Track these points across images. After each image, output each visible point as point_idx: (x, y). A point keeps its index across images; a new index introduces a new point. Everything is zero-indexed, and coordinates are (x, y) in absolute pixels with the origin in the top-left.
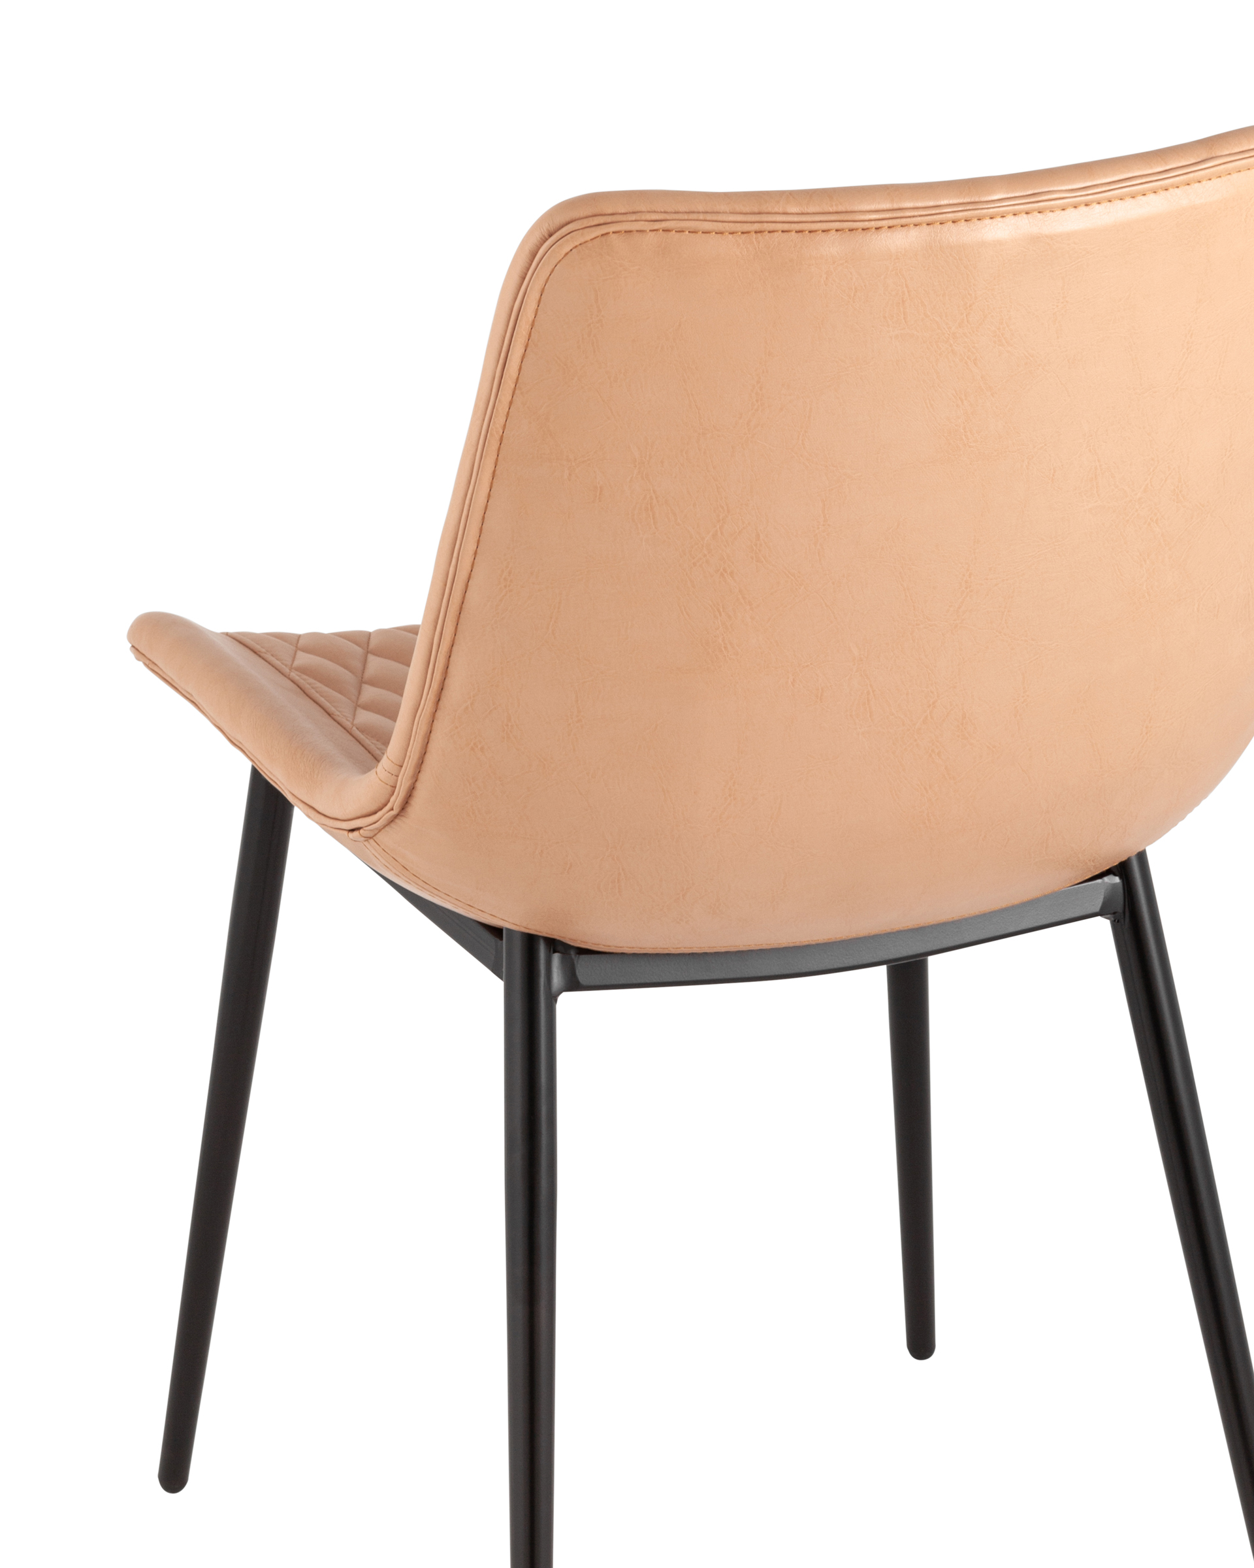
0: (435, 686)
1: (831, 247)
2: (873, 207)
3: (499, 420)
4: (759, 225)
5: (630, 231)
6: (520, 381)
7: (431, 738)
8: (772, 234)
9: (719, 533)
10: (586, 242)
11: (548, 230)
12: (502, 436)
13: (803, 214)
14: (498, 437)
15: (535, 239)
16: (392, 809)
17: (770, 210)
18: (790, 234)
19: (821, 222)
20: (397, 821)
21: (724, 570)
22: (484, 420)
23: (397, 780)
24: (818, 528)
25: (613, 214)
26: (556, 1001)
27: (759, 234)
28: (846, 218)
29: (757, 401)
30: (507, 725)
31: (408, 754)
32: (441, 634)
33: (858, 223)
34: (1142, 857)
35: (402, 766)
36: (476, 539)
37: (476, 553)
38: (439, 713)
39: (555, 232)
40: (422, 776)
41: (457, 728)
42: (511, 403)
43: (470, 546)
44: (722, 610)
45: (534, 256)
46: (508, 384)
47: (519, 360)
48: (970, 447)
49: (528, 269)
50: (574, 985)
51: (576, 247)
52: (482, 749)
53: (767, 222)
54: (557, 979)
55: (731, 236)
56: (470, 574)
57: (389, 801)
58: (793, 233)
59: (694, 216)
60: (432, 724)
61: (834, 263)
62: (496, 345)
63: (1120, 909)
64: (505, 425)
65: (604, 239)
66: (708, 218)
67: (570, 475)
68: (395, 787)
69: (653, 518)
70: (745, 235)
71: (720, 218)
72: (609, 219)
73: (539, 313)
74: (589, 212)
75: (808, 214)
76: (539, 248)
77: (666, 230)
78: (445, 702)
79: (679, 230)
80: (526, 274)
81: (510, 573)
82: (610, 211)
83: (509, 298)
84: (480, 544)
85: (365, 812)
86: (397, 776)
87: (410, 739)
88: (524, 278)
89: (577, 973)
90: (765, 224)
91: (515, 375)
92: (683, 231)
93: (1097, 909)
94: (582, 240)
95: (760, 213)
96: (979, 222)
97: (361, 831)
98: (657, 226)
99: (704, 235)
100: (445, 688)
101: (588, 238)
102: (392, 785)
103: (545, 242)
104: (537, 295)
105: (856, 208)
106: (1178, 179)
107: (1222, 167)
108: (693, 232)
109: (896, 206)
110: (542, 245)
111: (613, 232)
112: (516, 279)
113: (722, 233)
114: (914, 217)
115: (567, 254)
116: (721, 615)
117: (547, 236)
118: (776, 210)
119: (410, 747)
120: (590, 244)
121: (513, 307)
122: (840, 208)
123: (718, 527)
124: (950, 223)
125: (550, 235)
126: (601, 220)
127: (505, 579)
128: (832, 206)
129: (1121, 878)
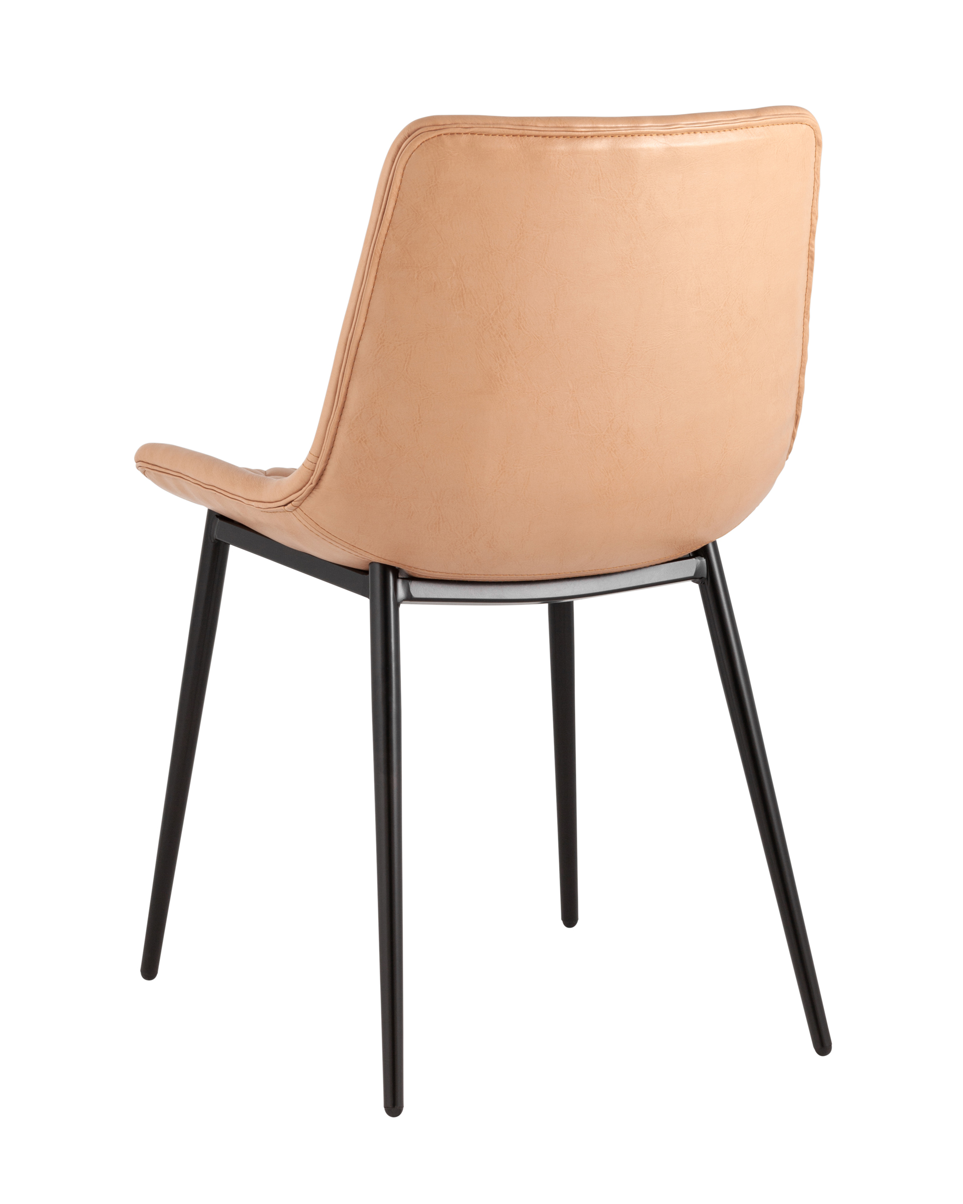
0: (340, 405)
1: (562, 146)
2: (583, 126)
3: (379, 246)
4: (523, 131)
5: (453, 134)
6: (392, 222)
7: (336, 438)
8: (529, 137)
9: (499, 312)
10: (429, 139)
11: (408, 133)
12: (381, 255)
13: (545, 127)
14: (378, 255)
15: (400, 140)
16: (312, 484)
17: (528, 124)
18: (538, 138)
19: (555, 131)
20: (314, 492)
21: (501, 333)
22: (371, 246)
23: (315, 466)
24: (552, 311)
25: (444, 125)
26: (399, 606)
27: (522, 137)
28: (569, 130)
29: (520, 234)
30: (380, 426)
31: (323, 448)
32: (344, 374)
33: (575, 133)
34: (715, 544)
35: (319, 457)
36: (365, 317)
37: (364, 325)
38: (342, 423)
39: (412, 134)
40: (331, 461)
41: (351, 430)
42: (386, 235)
43: (361, 321)
44: (499, 357)
45: (399, 148)
46: (386, 223)
47: (392, 210)
48: (633, 268)
49: (396, 156)
50: (410, 598)
51: (423, 142)
52: (365, 441)
53: (527, 130)
54: (401, 594)
55: (507, 137)
56: (361, 337)
57: (310, 480)
58: (541, 138)
59: (488, 126)
60: (337, 429)
61: (563, 154)
62: (379, 202)
63: (705, 575)
64: (382, 248)
65: (439, 138)
66: (495, 127)
67: (418, 276)
68: (314, 471)
69: (463, 301)
70: (515, 137)
71: (501, 126)
72: (442, 127)
73: (403, 182)
74: (431, 123)
75: (548, 127)
76: (402, 144)
77: (473, 134)
78: (345, 415)
79: (480, 133)
80: (395, 159)
81: (383, 335)
82: (442, 124)
83: (386, 175)
84: (367, 320)
85: (296, 490)
86: (316, 464)
87: (324, 440)
88: (394, 162)
89: (411, 590)
90: (526, 131)
91: (390, 219)
92: (482, 134)
93: (692, 574)
94: (427, 138)
95: (523, 125)
96: (639, 137)
97: (293, 503)
98: (467, 131)
99: (493, 136)
100: (345, 407)
101: (430, 137)
102: (312, 469)
103: (406, 140)
104: (401, 171)
105: (574, 126)
106: (742, 123)
107: (765, 121)
108: (487, 135)
109: (594, 126)
110: (404, 142)
111: (444, 134)
112: (390, 162)
113: (502, 135)
114: (605, 131)
115: (418, 146)
116: (499, 359)
117: (407, 137)
118: (531, 124)
119: (324, 444)
120: (431, 140)
121: (388, 179)
122: (565, 125)
123: (498, 307)
124: (623, 137)
125: (409, 136)
126: (438, 128)
127: (380, 339)
128: (561, 124)
129: (705, 558)
